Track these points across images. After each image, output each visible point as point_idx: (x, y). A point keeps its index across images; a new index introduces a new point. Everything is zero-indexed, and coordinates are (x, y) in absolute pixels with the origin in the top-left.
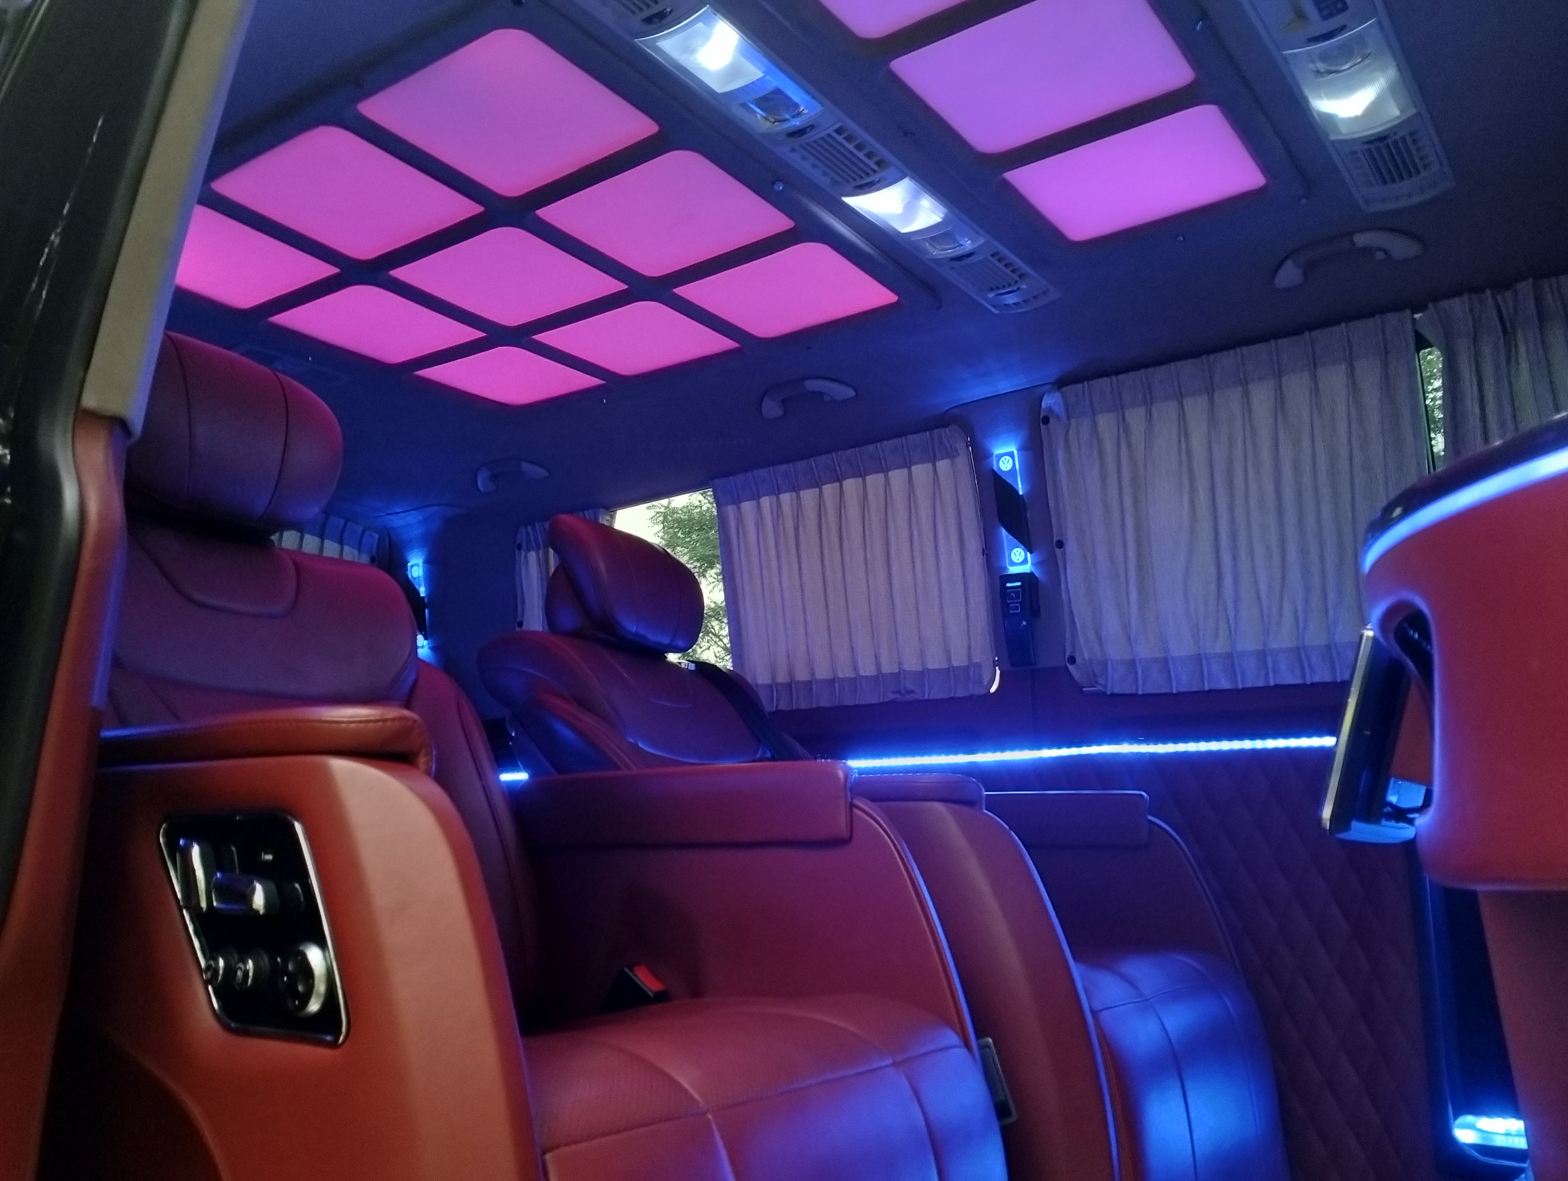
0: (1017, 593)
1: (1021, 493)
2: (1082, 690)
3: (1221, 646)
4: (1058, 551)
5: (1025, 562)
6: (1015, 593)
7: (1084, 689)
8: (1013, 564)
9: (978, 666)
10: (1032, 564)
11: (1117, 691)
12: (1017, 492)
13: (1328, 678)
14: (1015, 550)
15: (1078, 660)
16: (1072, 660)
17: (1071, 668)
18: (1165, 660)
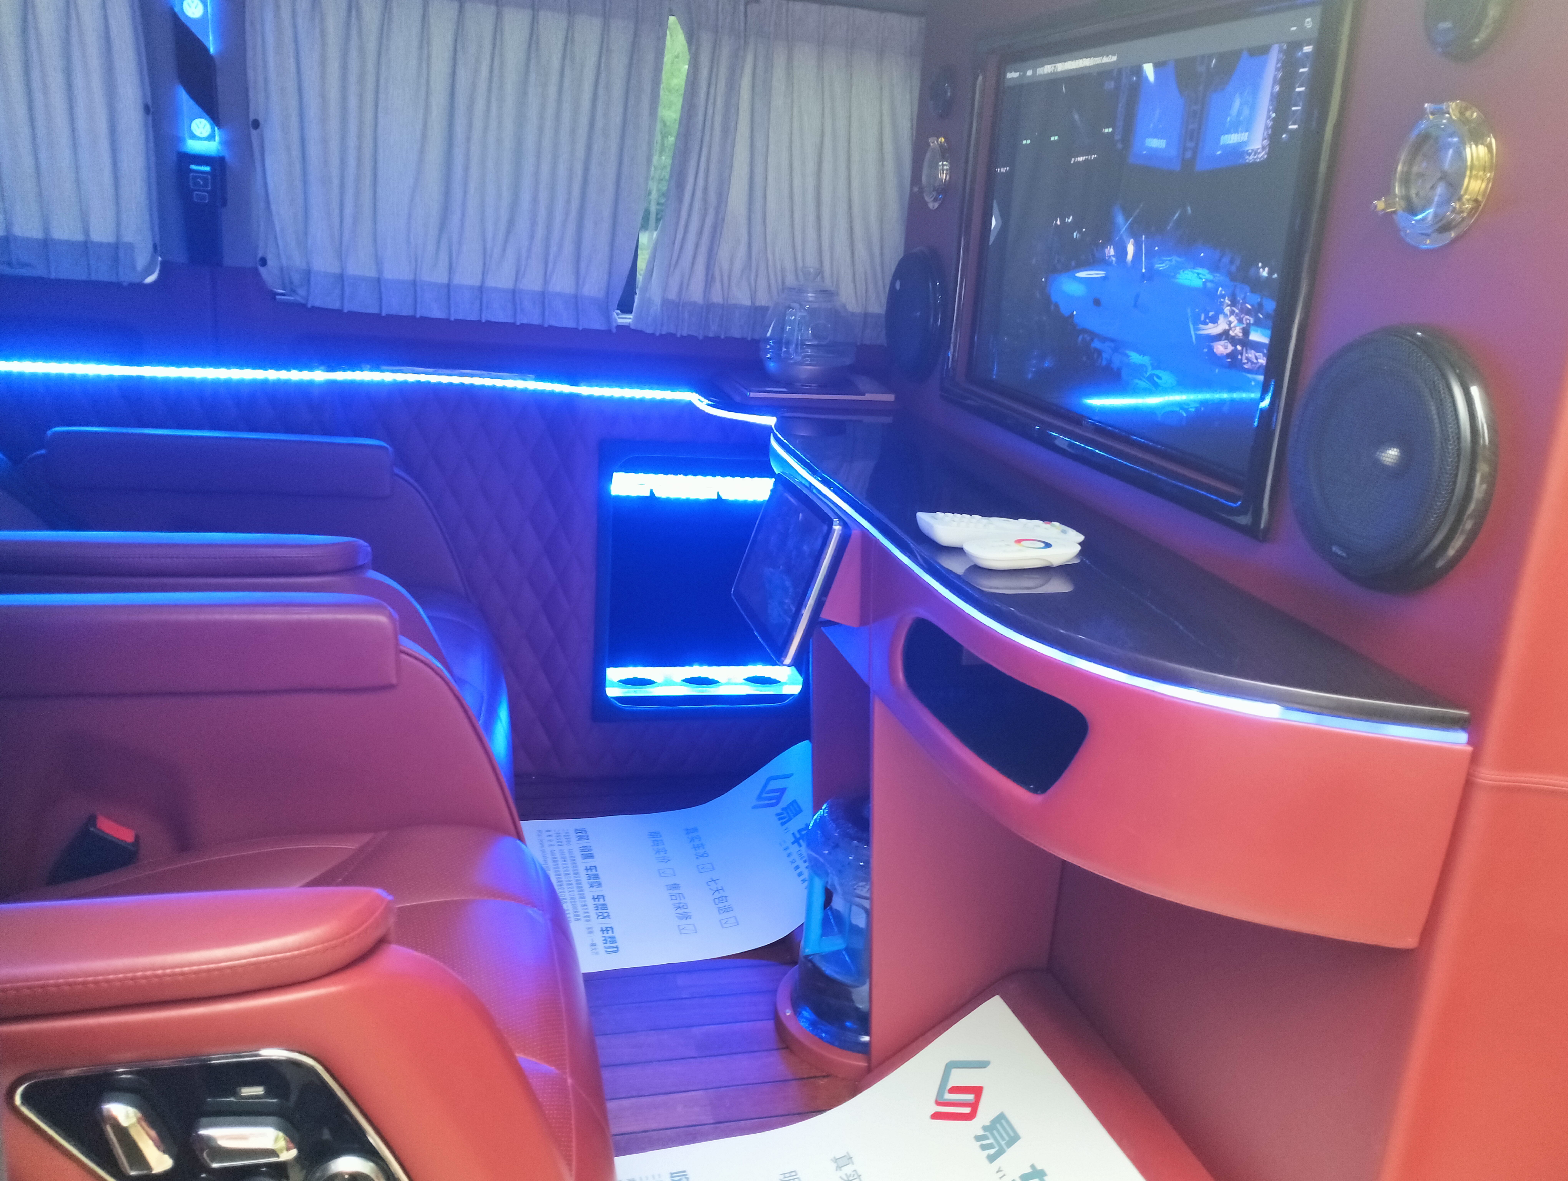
0: (205, 180)
1: (212, 50)
2: (275, 299)
3: (440, 276)
4: (254, 133)
5: (211, 137)
6: (203, 179)
7: (278, 297)
8: (194, 137)
9: (130, 247)
10: (220, 143)
11: (318, 303)
12: (207, 50)
13: (536, 321)
14: (197, 121)
15: (270, 262)
16: (263, 262)
17: (262, 270)
18: (378, 281)
